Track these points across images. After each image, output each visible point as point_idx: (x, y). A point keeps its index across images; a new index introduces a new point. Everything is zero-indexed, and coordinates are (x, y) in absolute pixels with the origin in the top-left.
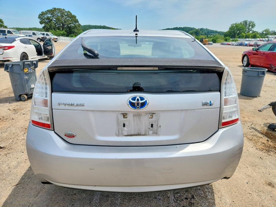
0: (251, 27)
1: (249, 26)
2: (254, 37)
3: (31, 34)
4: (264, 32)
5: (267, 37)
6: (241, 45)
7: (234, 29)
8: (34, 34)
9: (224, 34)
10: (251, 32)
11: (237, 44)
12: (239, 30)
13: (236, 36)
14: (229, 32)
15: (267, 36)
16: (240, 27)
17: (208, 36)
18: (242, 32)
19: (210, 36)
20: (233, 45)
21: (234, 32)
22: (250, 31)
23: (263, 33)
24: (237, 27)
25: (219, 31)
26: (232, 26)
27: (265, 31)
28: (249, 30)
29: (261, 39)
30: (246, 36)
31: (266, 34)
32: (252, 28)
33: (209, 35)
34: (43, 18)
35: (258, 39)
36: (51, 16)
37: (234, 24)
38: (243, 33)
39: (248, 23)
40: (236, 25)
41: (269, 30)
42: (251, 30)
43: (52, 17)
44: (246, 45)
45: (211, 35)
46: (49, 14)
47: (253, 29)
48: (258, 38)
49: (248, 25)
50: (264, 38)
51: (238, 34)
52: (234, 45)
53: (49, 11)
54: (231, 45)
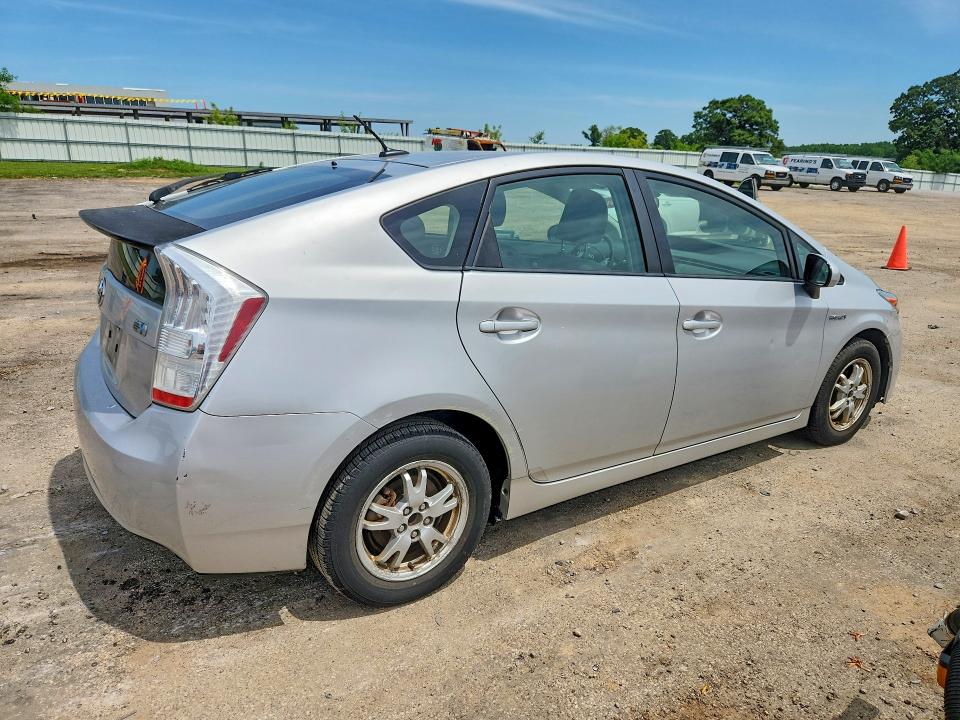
3: (818, 165)
8: (827, 164)
34: (911, 108)
36: (943, 99)
43: (947, 101)
46: (937, 93)
53: (939, 83)
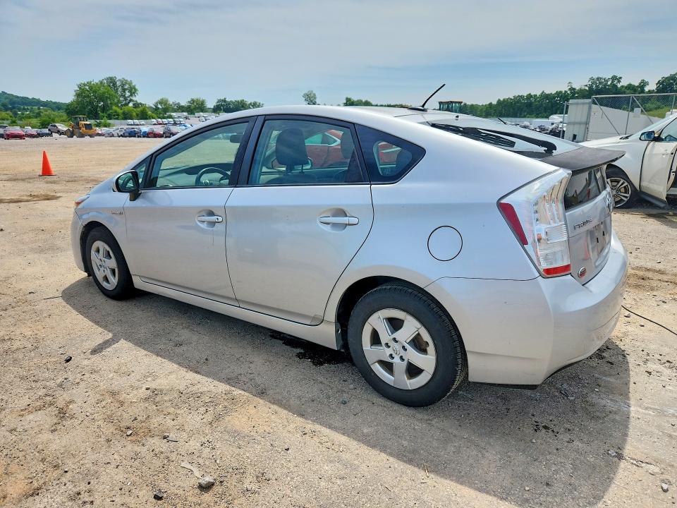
0: (128, 94)
1: (124, 90)
2: (144, 116)
4: (159, 106)
5: (170, 117)
6: (132, 134)
7: (88, 96)
9: (65, 107)
10: (131, 105)
11: (122, 133)
12: (101, 98)
13: (101, 114)
14: (77, 102)
15: (168, 114)
16: (104, 93)
17: (16, 114)
18: (111, 104)
19: (23, 114)
20: (113, 136)
21: (91, 103)
22: (129, 103)
23: (157, 109)
24: (95, 92)
25: (43, 99)
26: (80, 88)
27: (161, 103)
28: (126, 99)
29: (160, 120)
30: (124, 113)
31: (165, 110)
32: (131, 95)
33: (20, 110)
35: (154, 121)
37: (85, 85)
38: (114, 107)
39: (118, 84)
40: (91, 88)
41: (167, 101)
42: (131, 100)
44: (147, 135)
45: (27, 110)
47: (134, 98)
48: (153, 118)
49: (120, 89)
50: (164, 118)
51: (104, 109)
52: (116, 135)
54: (106, 135)
